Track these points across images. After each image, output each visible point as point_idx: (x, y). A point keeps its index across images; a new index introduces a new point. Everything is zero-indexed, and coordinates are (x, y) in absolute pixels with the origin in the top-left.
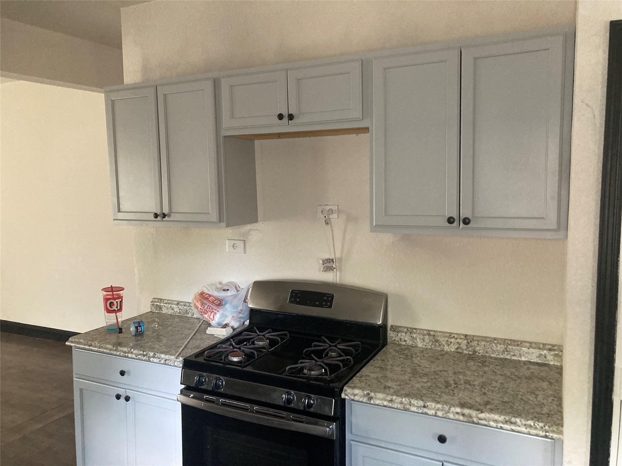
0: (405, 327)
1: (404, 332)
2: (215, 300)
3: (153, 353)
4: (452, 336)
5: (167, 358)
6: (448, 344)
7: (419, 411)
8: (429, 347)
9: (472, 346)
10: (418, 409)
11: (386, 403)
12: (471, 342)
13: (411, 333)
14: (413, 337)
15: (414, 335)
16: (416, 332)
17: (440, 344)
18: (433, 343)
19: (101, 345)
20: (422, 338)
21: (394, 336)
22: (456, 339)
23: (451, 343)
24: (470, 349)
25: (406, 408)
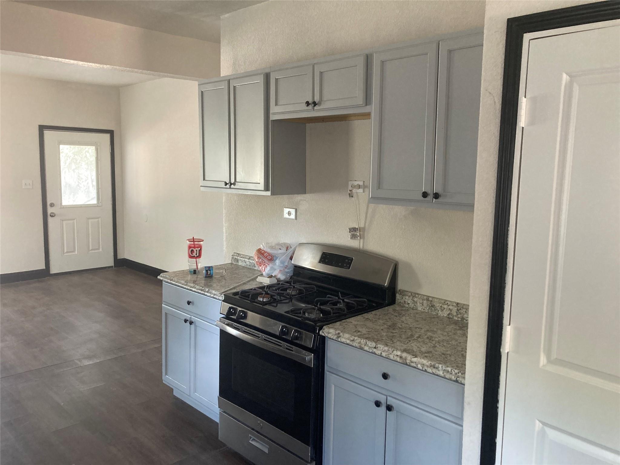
0: (410, 292)
1: (408, 295)
2: (268, 256)
3: (208, 289)
4: (446, 303)
5: (216, 294)
6: (442, 310)
7: (370, 350)
8: (427, 311)
9: (461, 313)
10: (370, 348)
11: (348, 342)
12: (460, 309)
13: (413, 297)
14: (415, 301)
15: (415, 299)
16: (418, 296)
17: (435, 309)
18: (430, 307)
19: (178, 280)
20: (421, 302)
21: (400, 299)
22: (449, 306)
23: (444, 308)
24: (459, 316)
25: (361, 347)
